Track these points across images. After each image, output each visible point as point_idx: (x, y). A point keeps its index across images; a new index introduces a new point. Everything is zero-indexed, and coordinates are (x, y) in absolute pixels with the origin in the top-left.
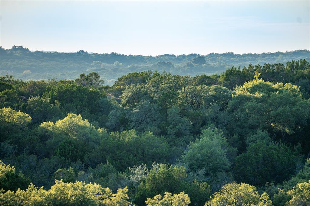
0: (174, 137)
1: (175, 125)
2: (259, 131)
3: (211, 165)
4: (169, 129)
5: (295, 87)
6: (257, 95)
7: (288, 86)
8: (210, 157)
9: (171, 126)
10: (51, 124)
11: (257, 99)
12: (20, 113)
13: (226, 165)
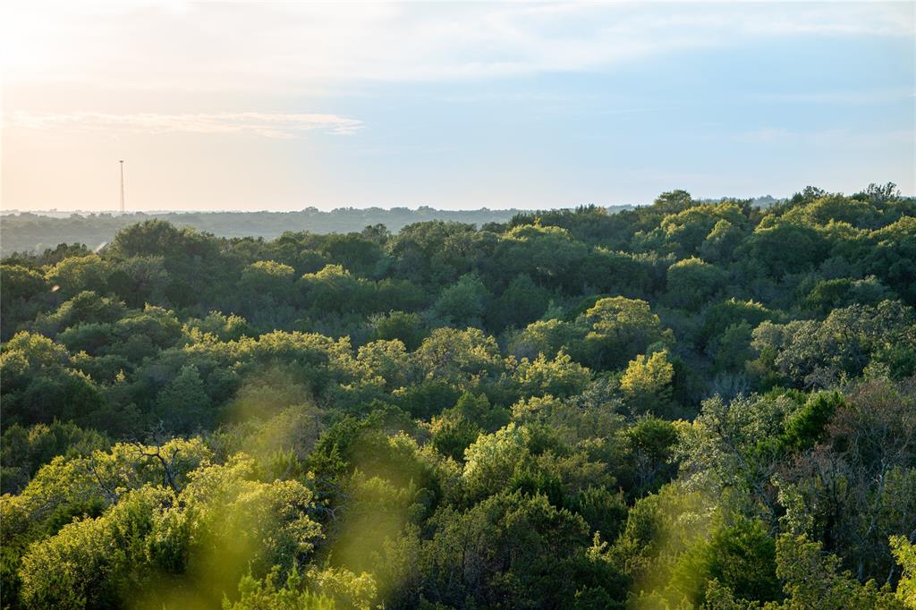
0: (437, 284)
1: (439, 273)
2: (521, 276)
3: (464, 311)
4: (432, 277)
5: (563, 230)
6: (522, 239)
7: (555, 229)
8: (463, 303)
9: (435, 274)
10: (311, 275)
11: (521, 243)
12: (283, 266)
13: (478, 310)
